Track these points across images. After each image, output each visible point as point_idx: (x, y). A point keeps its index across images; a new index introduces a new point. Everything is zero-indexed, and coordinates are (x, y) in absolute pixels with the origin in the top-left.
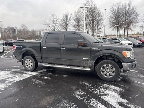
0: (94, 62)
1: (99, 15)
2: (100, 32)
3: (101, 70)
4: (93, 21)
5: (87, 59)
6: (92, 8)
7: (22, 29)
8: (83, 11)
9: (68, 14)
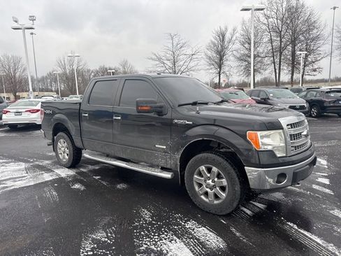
0: (178, 156)
1: (310, 25)
2: (315, 70)
3: (194, 179)
4: (293, 42)
5: (165, 147)
6: (289, 9)
7: (122, 69)
8: (264, 18)
9: (226, 29)
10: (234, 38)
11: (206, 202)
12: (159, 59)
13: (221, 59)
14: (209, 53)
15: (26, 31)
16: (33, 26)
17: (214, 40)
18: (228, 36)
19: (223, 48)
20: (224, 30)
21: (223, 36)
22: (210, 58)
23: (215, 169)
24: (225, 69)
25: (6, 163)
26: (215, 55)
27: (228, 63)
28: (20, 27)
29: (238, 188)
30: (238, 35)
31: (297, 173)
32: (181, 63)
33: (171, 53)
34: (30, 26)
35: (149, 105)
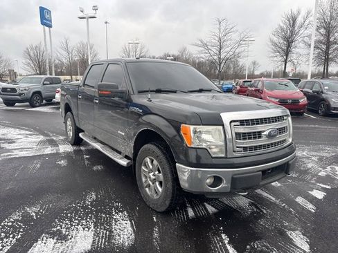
0: (132, 144)
3: (142, 170)
5: (124, 134)
9: (299, 13)
10: (307, 22)
11: (148, 195)
12: (205, 45)
13: (289, 46)
14: (275, 39)
15: (90, 19)
16: (95, 16)
17: (282, 25)
18: (300, 20)
19: (293, 33)
20: (296, 13)
21: (294, 21)
22: (275, 45)
23: (155, 162)
24: (292, 56)
25: (31, 135)
26: (282, 41)
27: (297, 50)
28: (85, 16)
29: (170, 185)
30: (311, 18)
31: (236, 178)
32: (228, 49)
33: (216, 38)
34: (92, 15)
35: (109, 90)
